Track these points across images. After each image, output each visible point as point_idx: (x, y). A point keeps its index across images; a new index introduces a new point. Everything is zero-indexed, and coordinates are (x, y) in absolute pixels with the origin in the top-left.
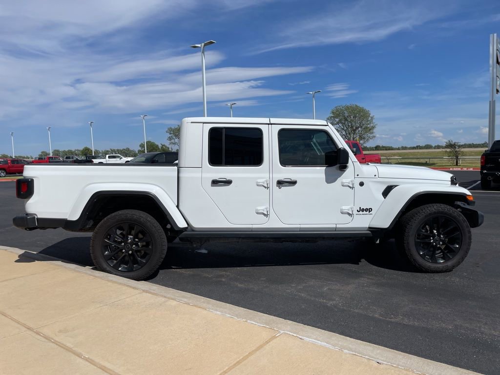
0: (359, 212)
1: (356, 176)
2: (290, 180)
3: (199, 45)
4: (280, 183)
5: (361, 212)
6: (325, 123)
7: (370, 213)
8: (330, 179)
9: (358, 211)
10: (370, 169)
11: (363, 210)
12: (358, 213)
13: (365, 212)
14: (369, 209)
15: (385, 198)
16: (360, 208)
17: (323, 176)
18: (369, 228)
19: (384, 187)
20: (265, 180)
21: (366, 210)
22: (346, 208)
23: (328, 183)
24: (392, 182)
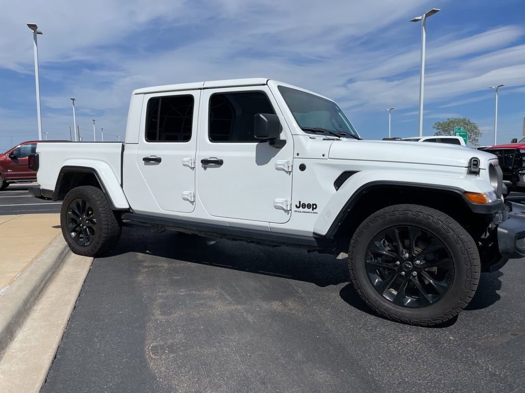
0: (299, 207)
1: (296, 156)
2: (216, 159)
3: (420, 18)
4: (206, 163)
5: (301, 209)
6: (264, 81)
7: (315, 211)
8: (262, 160)
9: (296, 205)
10: (316, 145)
11: (304, 206)
12: (297, 209)
13: (306, 209)
14: (313, 205)
15: (337, 190)
16: (300, 202)
17: (253, 154)
18: (314, 233)
19: (338, 173)
20: (189, 158)
21: (309, 206)
22: (279, 200)
23: (258, 165)
24: (349, 165)
